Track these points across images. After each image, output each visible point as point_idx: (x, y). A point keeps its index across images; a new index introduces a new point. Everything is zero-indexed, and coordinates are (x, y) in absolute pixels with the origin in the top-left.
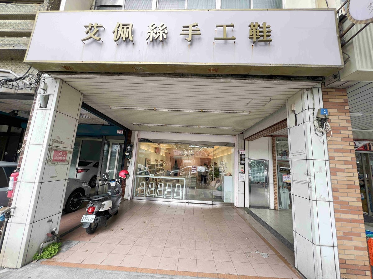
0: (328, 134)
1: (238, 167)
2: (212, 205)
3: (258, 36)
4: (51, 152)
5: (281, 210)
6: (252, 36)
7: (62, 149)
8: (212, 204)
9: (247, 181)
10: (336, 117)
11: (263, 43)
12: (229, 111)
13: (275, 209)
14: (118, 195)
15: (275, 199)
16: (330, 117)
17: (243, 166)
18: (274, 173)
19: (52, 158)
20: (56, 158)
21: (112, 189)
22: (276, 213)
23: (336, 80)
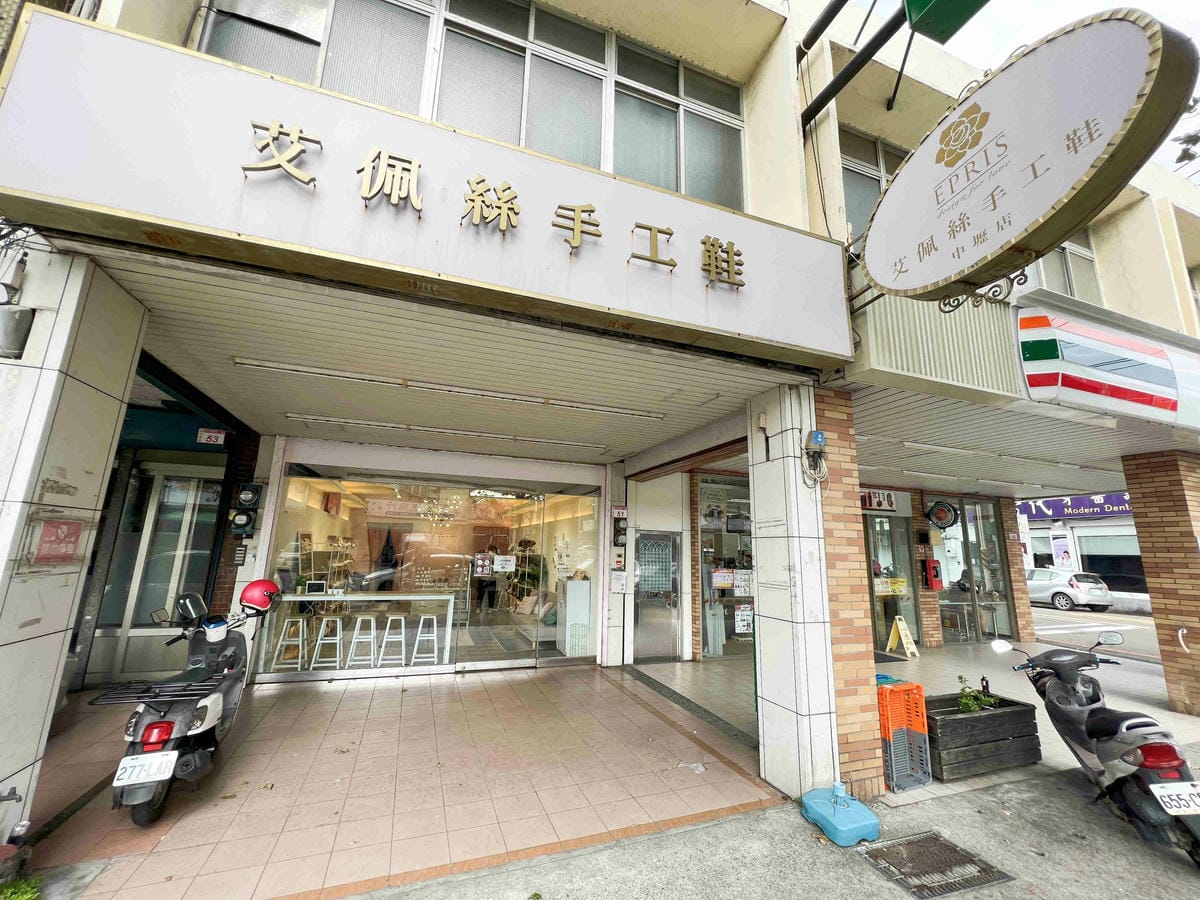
0: (824, 484)
1: (609, 554)
2: (534, 670)
3: (719, 270)
4: (34, 528)
5: (707, 660)
6: (707, 267)
7: (67, 512)
8: (535, 668)
9: (631, 590)
10: (836, 450)
11: (726, 286)
12: (616, 410)
13: (694, 660)
14: (232, 671)
15: (695, 634)
16: (827, 449)
17: (621, 550)
18: (693, 567)
19: (34, 549)
20: (46, 549)
21: (212, 651)
22: (695, 670)
23: (838, 375)
